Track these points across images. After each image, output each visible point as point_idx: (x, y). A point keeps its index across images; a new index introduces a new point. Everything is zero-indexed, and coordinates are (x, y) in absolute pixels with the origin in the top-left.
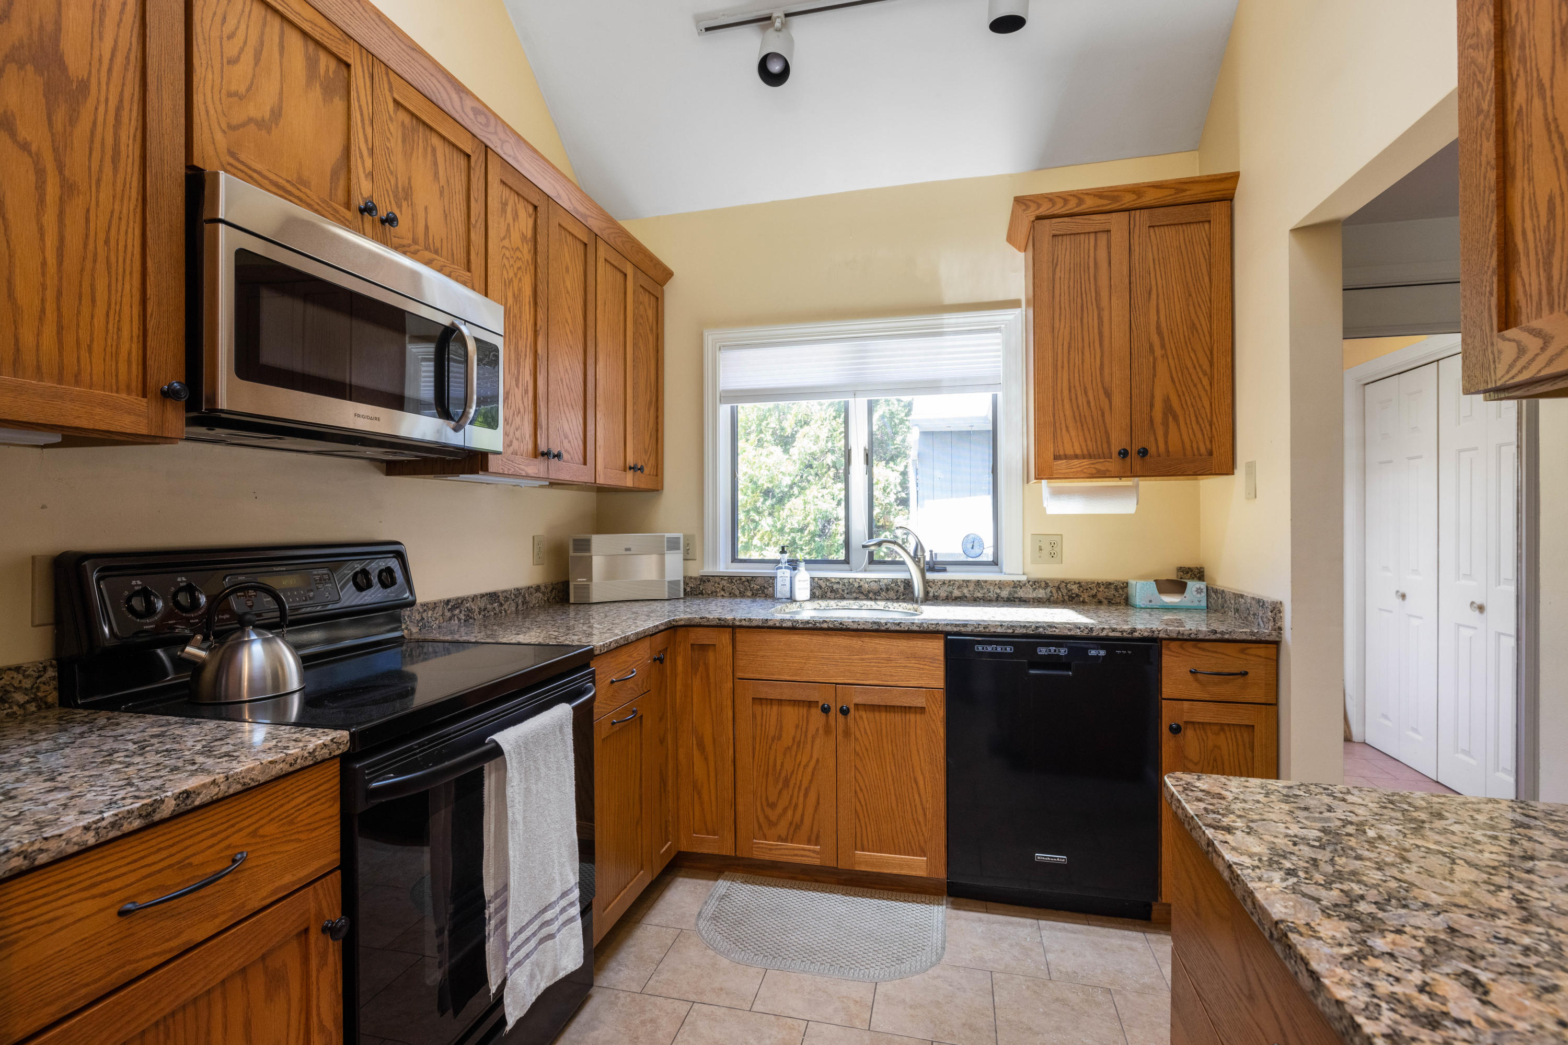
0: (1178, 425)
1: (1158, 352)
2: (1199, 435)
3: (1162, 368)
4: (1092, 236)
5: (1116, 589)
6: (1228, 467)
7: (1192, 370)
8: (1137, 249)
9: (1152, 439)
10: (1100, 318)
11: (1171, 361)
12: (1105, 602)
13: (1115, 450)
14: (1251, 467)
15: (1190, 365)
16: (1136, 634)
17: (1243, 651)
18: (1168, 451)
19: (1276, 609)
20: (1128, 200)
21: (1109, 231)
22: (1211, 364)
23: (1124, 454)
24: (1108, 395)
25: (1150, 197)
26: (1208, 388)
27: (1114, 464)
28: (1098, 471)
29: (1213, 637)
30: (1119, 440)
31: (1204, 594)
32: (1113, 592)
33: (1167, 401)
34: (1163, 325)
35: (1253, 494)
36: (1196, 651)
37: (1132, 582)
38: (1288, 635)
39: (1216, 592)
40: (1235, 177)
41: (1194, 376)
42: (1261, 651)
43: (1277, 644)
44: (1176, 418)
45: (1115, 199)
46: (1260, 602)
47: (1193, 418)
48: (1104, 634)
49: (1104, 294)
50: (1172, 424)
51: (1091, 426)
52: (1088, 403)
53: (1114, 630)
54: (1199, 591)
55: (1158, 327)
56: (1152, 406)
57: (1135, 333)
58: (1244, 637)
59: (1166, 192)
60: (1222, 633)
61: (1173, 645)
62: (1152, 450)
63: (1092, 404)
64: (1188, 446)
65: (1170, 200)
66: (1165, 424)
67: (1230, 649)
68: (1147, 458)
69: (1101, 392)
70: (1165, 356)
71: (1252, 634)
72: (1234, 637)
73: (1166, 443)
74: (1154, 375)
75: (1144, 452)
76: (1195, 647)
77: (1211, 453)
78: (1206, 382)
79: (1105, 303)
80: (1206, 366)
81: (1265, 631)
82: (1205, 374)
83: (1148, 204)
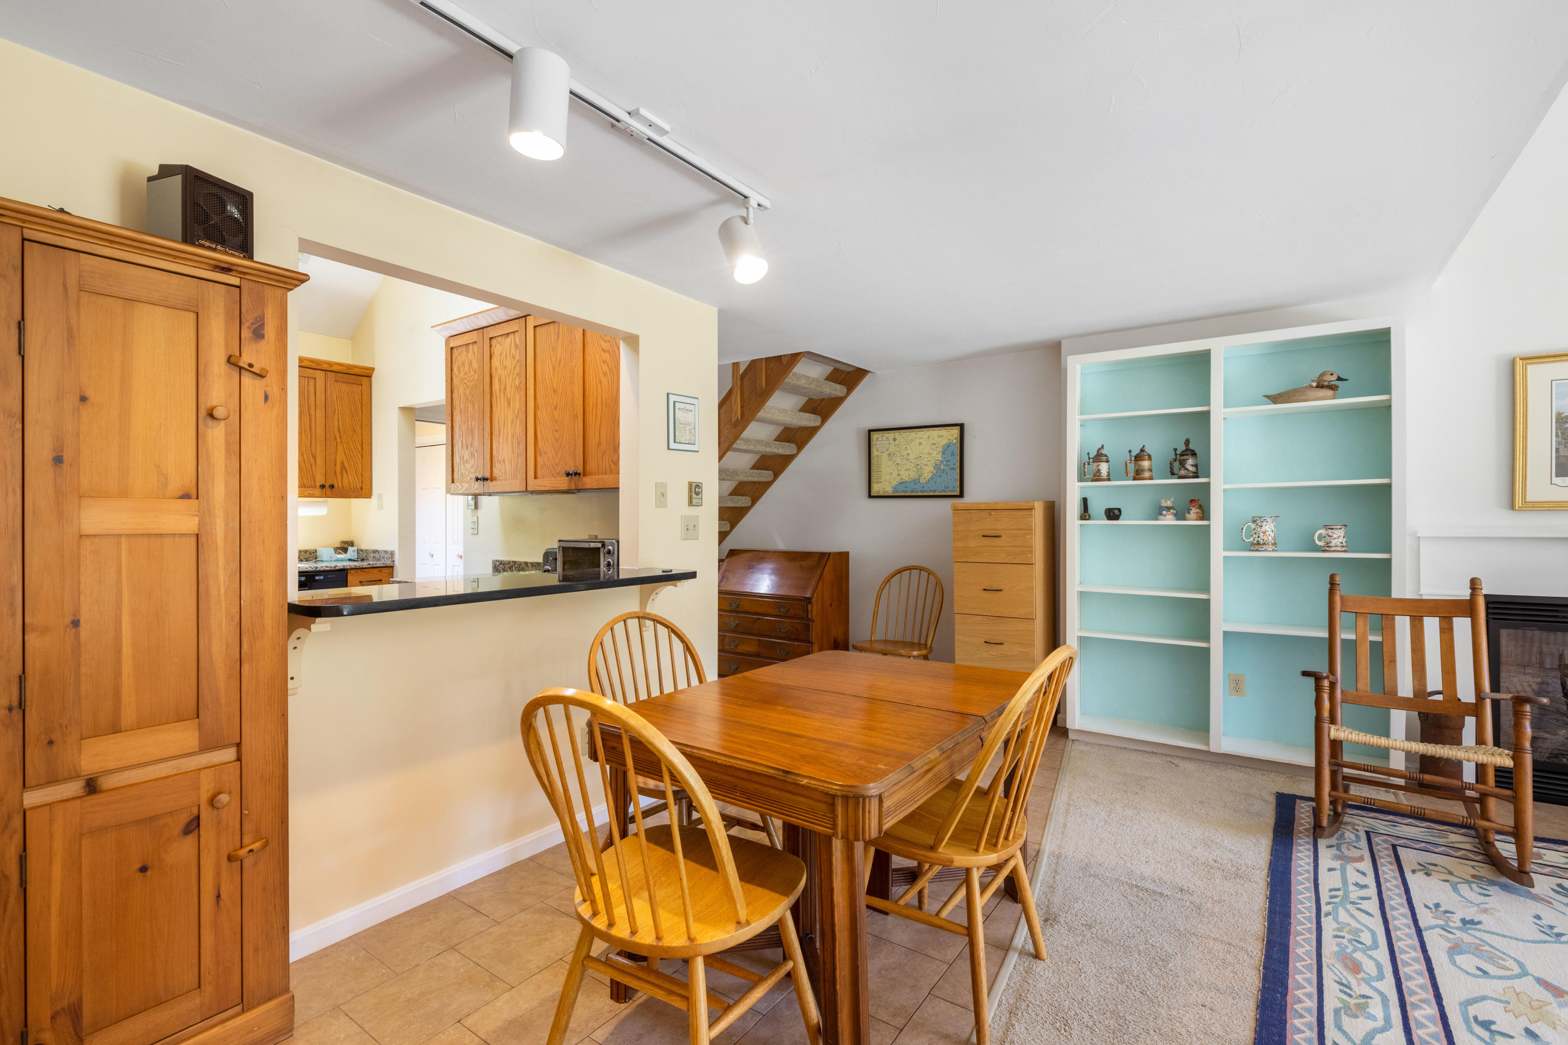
0: (348, 475)
1: (338, 440)
2: (356, 479)
3: (340, 448)
4: (306, 379)
5: (310, 553)
6: (369, 495)
7: (354, 450)
8: (329, 390)
9: (336, 480)
10: (310, 420)
11: (345, 445)
12: (305, 560)
13: (318, 484)
14: (380, 496)
15: (353, 448)
16: (337, 568)
17: (380, 571)
18: (343, 486)
19: (392, 553)
20: (325, 367)
21: (315, 378)
22: (362, 449)
23: (323, 487)
24: (314, 458)
25: (335, 368)
26: (361, 459)
27: (318, 491)
28: (309, 494)
29: (369, 566)
30: (320, 480)
31: (356, 552)
32: (308, 555)
33: (342, 463)
34: (341, 428)
35: (381, 507)
36: (360, 573)
37: (318, 549)
38: (397, 563)
39: (362, 551)
40: (373, 369)
41: (355, 453)
42: (387, 570)
43: (392, 567)
44: (346, 471)
45: (319, 364)
46: (386, 552)
47: (354, 472)
48: (323, 569)
49: (313, 408)
50: (345, 474)
51: (305, 472)
52: (304, 460)
53: (327, 567)
54: (354, 551)
55: (339, 428)
56: (335, 465)
57: (328, 430)
58: (380, 565)
59: (344, 368)
60: (372, 564)
61: (353, 571)
62: (336, 485)
63: (306, 461)
64: (352, 485)
65: (344, 371)
66: (342, 473)
67: (376, 571)
68: (333, 489)
69: (311, 456)
70: (341, 442)
71: (384, 564)
72: (377, 565)
73: (342, 482)
74: (337, 451)
75: (332, 487)
76: (362, 571)
77: (362, 489)
78: (360, 456)
79: (313, 412)
80: (360, 449)
81: (388, 563)
82: (359, 453)
83: (335, 370)
